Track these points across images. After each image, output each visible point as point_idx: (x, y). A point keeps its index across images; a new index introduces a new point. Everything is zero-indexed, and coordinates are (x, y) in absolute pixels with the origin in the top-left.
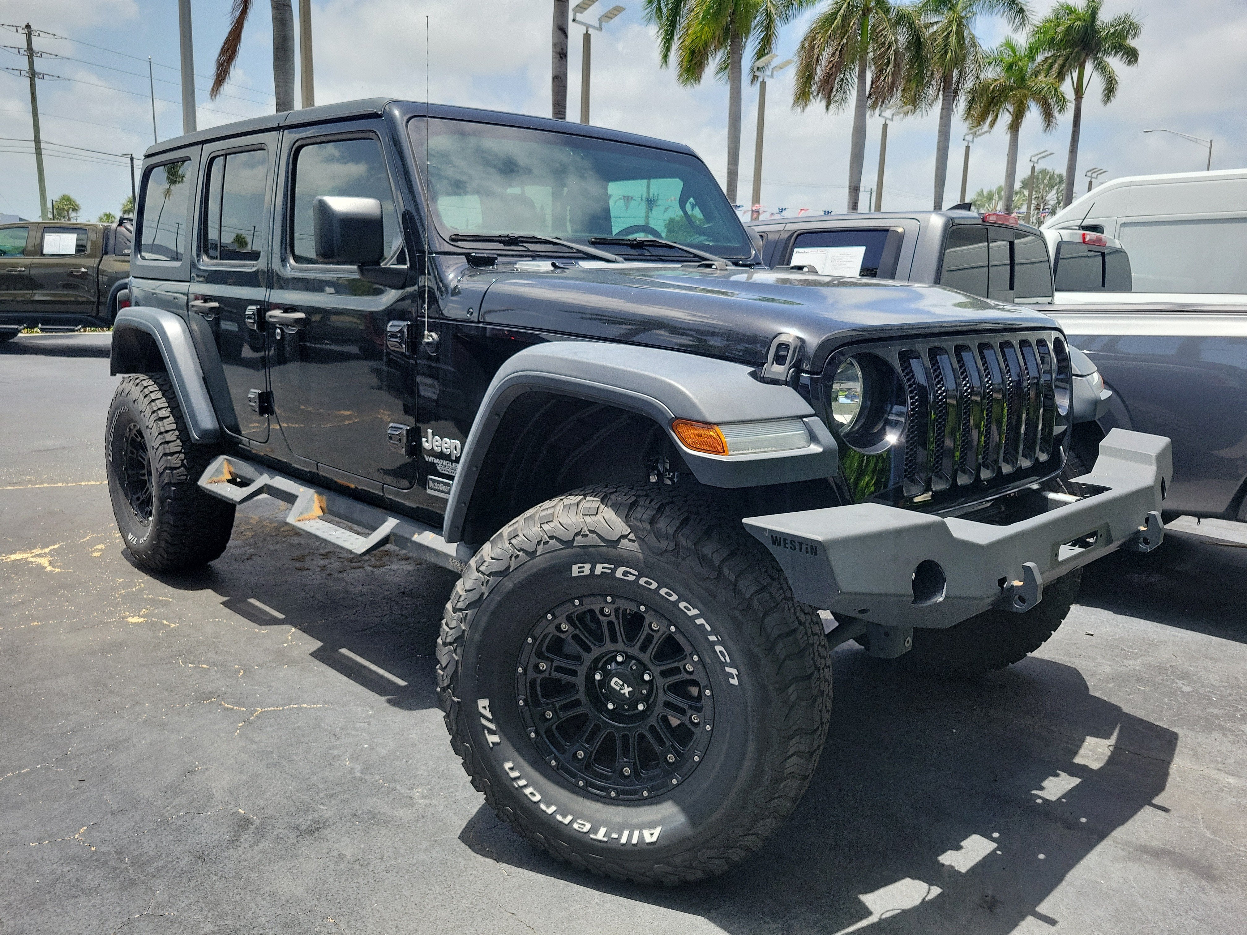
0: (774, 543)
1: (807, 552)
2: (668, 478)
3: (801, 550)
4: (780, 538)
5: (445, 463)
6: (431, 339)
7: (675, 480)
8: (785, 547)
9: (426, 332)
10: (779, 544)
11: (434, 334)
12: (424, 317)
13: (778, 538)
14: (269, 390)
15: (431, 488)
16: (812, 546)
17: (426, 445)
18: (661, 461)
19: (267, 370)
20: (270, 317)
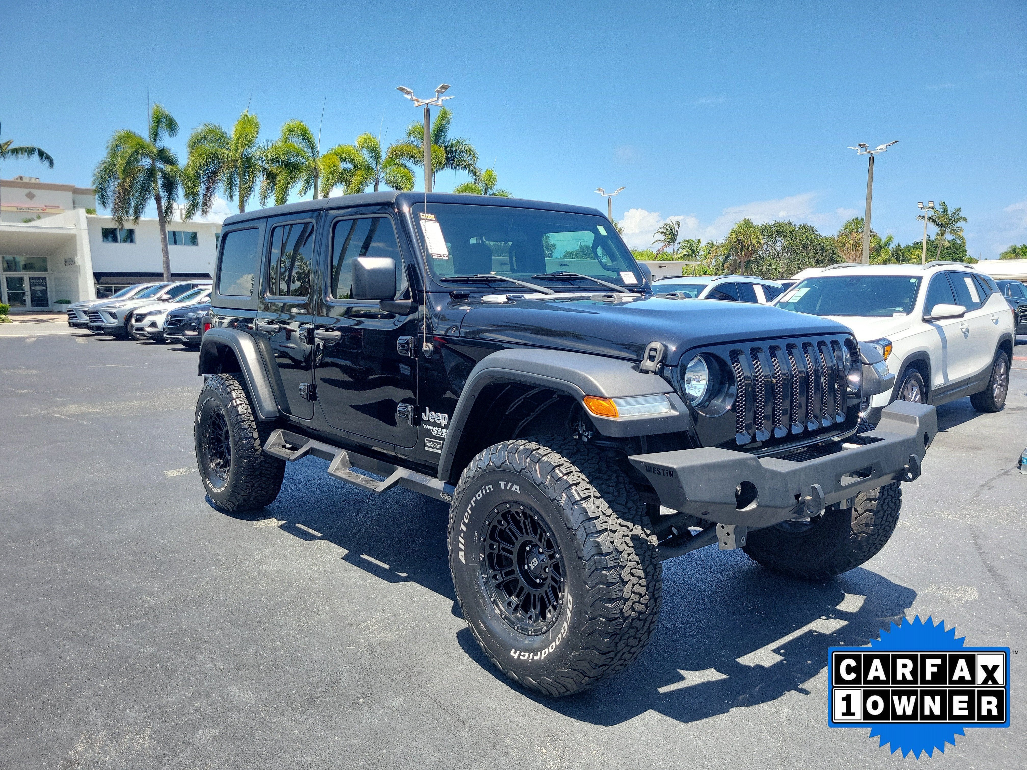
0: (647, 471)
1: (667, 475)
2: (585, 436)
3: (664, 475)
4: (651, 467)
5: (437, 429)
6: (428, 348)
7: (589, 437)
8: (654, 473)
9: (425, 344)
10: (650, 471)
11: (430, 345)
12: (423, 333)
13: (651, 468)
14: (314, 383)
15: (428, 446)
16: (670, 471)
17: (425, 418)
18: (580, 425)
19: (313, 370)
20: (317, 334)
